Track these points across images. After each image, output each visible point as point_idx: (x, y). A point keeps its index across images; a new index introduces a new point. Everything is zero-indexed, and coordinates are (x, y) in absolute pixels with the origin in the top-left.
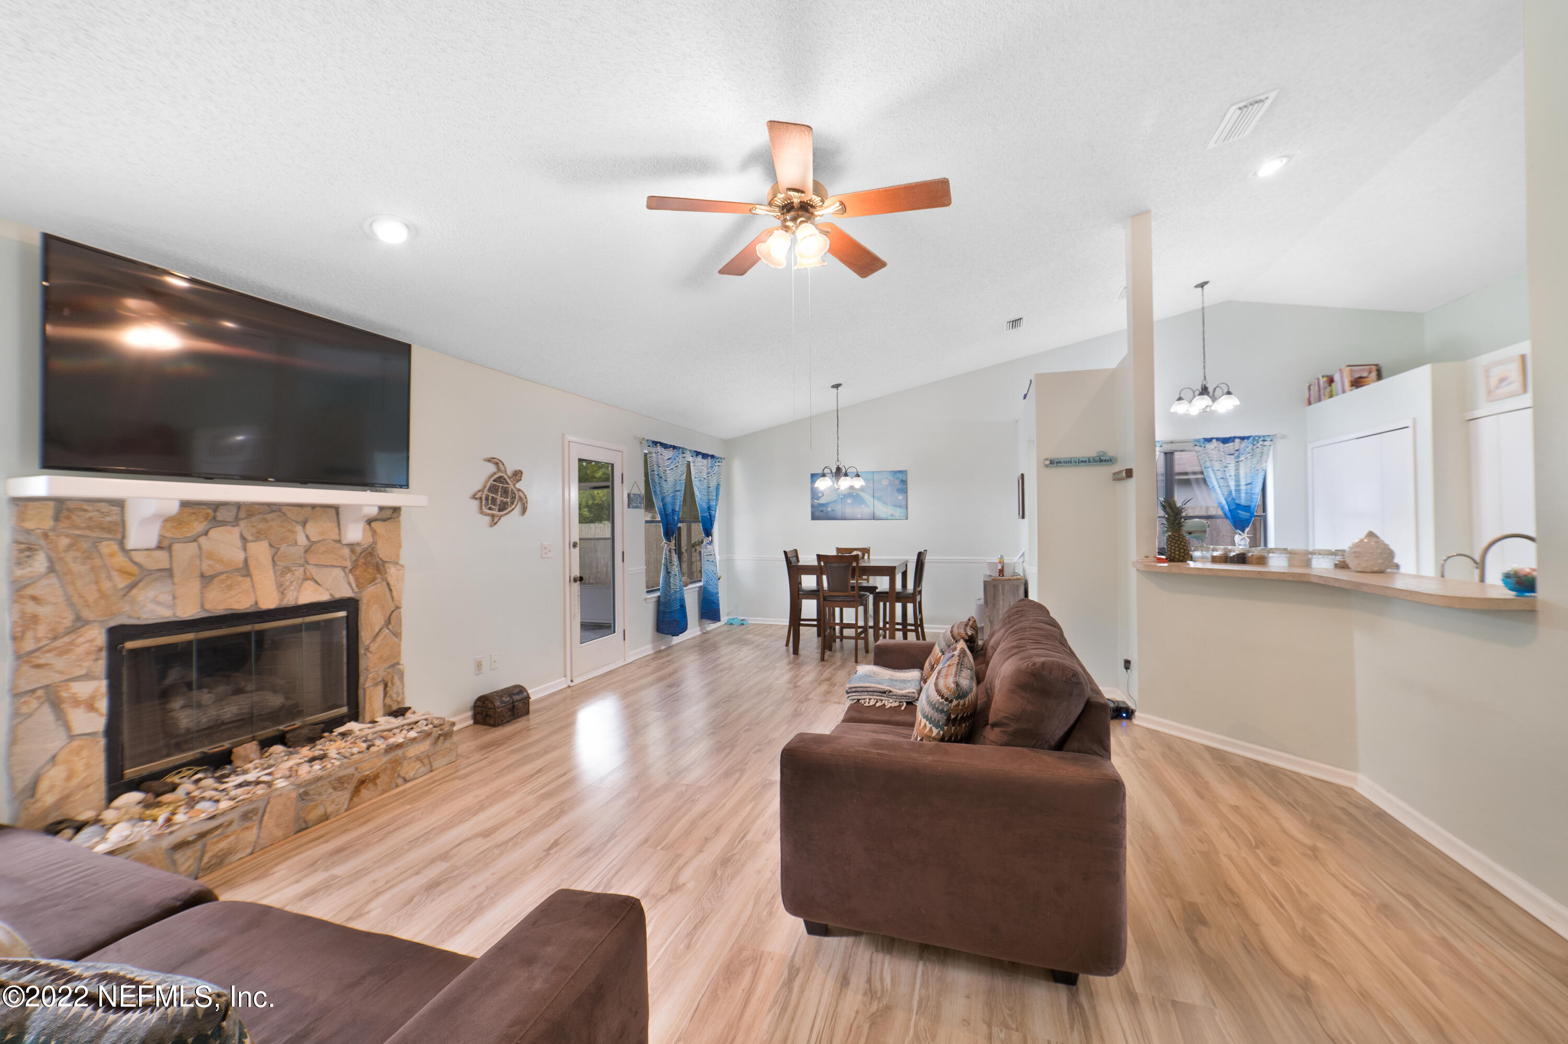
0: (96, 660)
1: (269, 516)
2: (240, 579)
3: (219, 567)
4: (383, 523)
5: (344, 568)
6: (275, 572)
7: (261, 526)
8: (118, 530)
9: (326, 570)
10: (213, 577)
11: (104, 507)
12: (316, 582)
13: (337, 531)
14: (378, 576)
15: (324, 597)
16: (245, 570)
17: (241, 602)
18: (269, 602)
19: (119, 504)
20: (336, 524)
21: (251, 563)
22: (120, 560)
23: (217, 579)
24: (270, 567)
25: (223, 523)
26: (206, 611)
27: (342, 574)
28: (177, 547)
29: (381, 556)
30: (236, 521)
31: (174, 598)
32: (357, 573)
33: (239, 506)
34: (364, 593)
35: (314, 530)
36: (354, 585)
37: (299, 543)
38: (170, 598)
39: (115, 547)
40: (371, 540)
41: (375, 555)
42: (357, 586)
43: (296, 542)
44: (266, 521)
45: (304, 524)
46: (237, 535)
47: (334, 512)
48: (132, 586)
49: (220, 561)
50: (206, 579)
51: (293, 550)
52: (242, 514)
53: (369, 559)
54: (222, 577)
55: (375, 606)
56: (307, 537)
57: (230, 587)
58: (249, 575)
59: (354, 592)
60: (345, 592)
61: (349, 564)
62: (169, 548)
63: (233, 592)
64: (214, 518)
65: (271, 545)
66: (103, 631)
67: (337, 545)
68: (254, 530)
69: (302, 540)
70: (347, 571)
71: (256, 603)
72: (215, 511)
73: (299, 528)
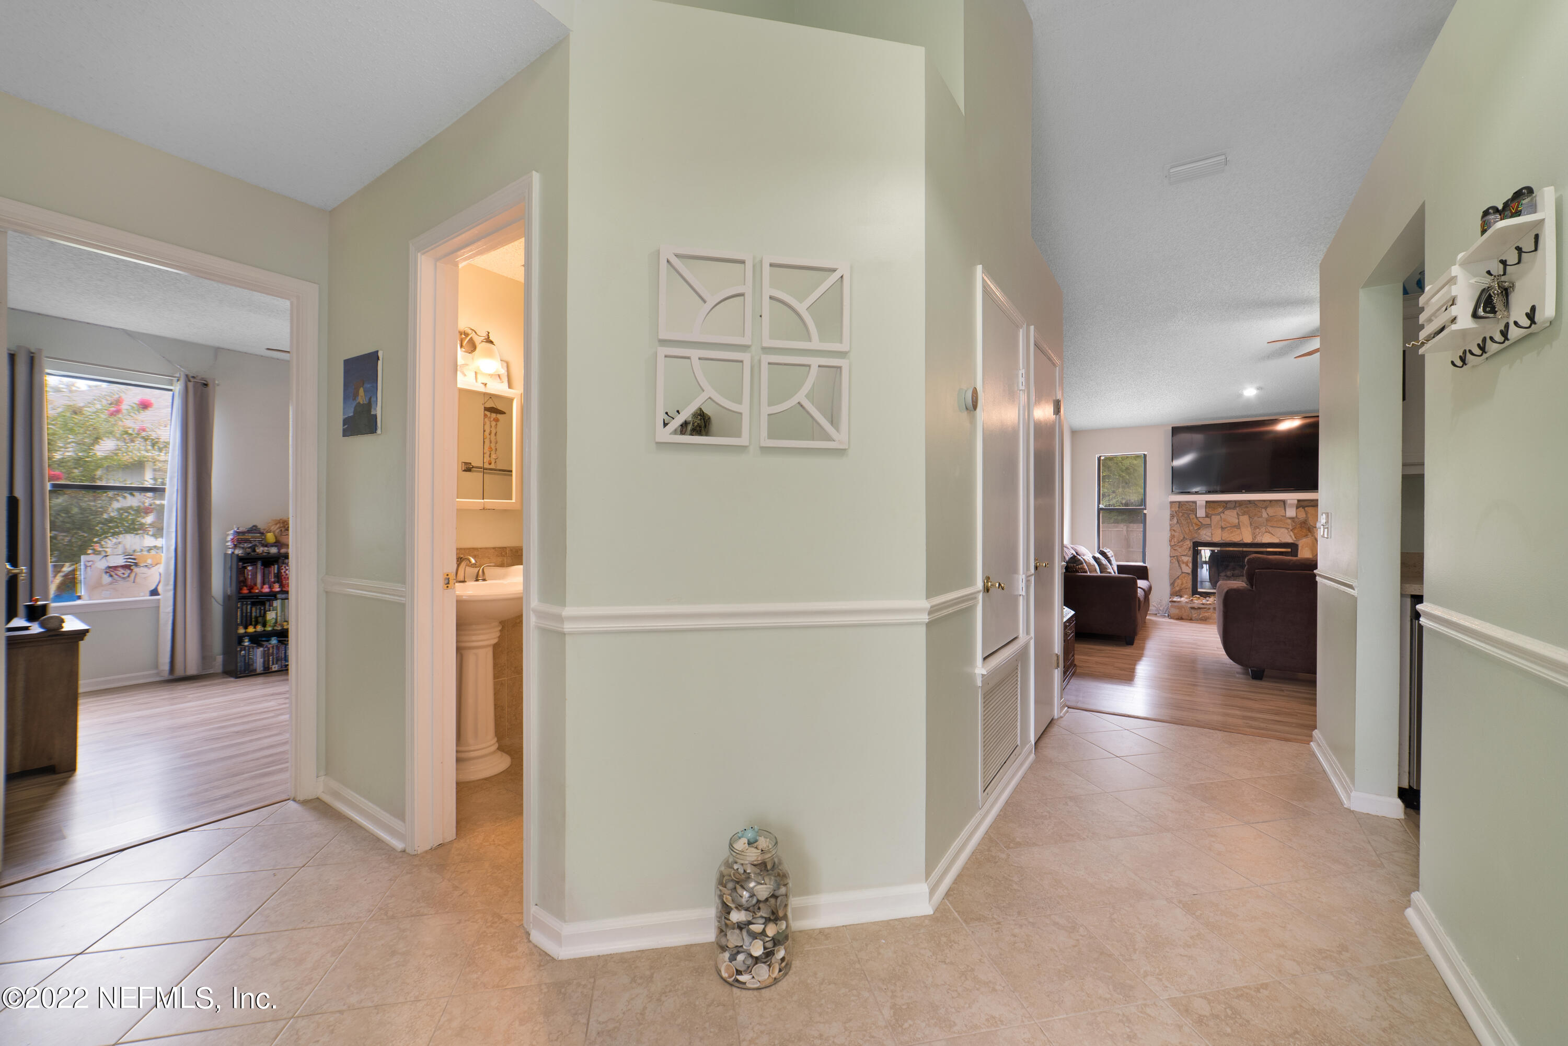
0: (1189, 551)
1: (1249, 506)
2: (1236, 530)
3: (1229, 525)
4: (1312, 508)
5: (1287, 529)
6: (1251, 528)
7: (1245, 509)
8: (1194, 511)
9: (1278, 529)
10: (1225, 528)
11: (1191, 504)
12: (1272, 534)
13: (1283, 511)
14: (1309, 534)
15: (1276, 541)
16: (1238, 526)
17: (1236, 538)
18: (1248, 539)
19: (1195, 502)
20: (1283, 508)
21: (1240, 523)
22: (1195, 520)
23: (1226, 529)
24: (1249, 526)
25: (1230, 508)
26: (1223, 540)
27: (1286, 531)
28: (1213, 517)
29: (1311, 524)
30: (1234, 508)
31: (1212, 534)
32: (1296, 531)
33: (1236, 502)
34: (1300, 541)
35: (1271, 511)
36: (1293, 537)
37: (1263, 516)
38: (1210, 534)
39: (1194, 516)
40: (1305, 516)
41: (1307, 524)
42: (1295, 538)
43: (1262, 516)
44: (1248, 507)
45: (1266, 508)
46: (1236, 513)
47: (1282, 503)
48: (1199, 529)
49: (1229, 523)
50: (1222, 528)
51: (1260, 519)
52: (1237, 505)
53: (1303, 525)
54: (1229, 528)
55: (1307, 548)
56: (1267, 514)
57: (1232, 532)
58: (1240, 528)
59: (1293, 539)
60: (1289, 539)
61: (1290, 527)
62: (1210, 518)
63: (1233, 534)
64: (1226, 507)
65: (1249, 517)
66: (1192, 543)
67: (1283, 518)
68: (1242, 511)
69: (1265, 515)
70: (1289, 530)
71: (1242, 539)
72: (1226, 504)
73: (1263, 510)
